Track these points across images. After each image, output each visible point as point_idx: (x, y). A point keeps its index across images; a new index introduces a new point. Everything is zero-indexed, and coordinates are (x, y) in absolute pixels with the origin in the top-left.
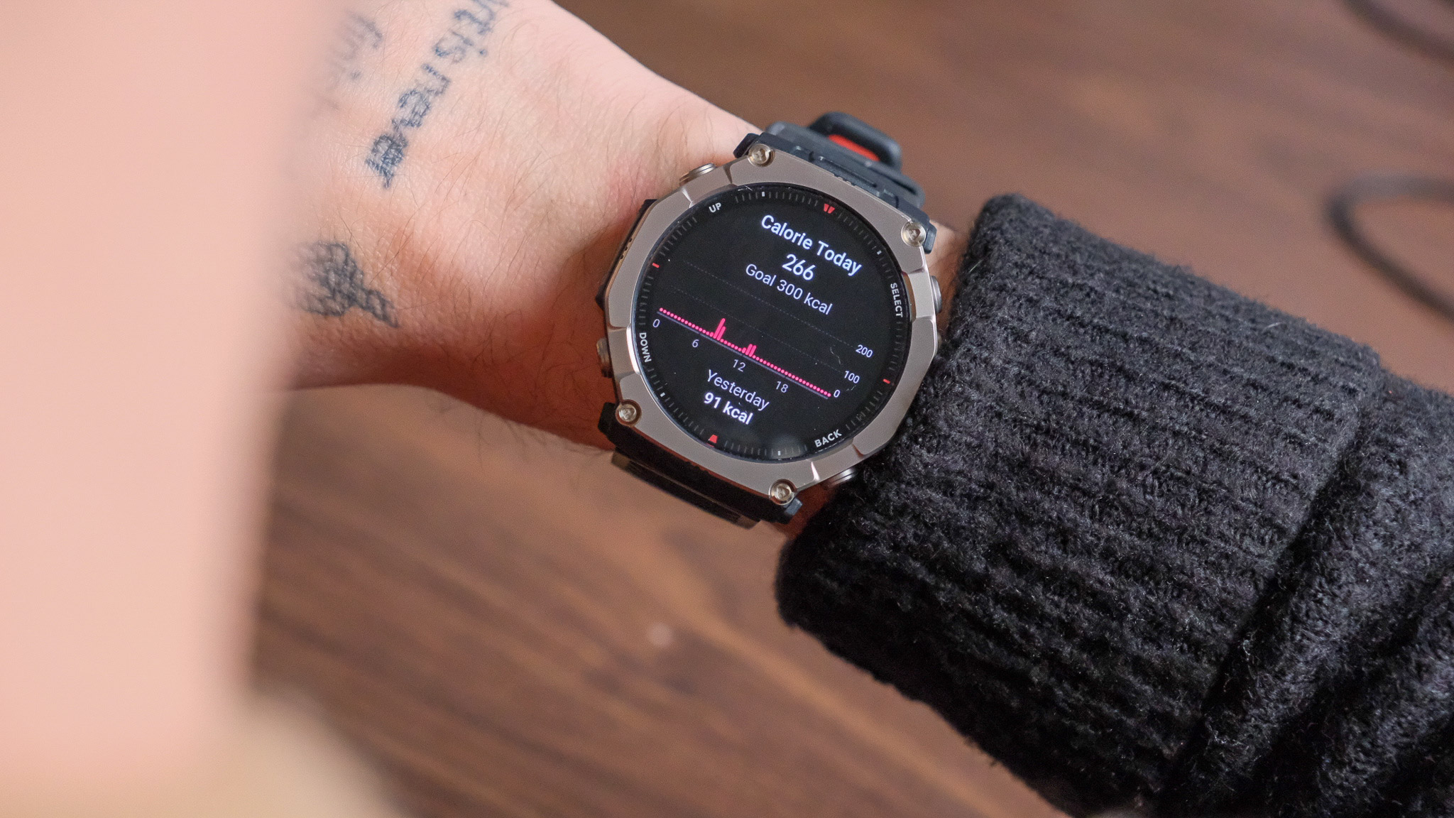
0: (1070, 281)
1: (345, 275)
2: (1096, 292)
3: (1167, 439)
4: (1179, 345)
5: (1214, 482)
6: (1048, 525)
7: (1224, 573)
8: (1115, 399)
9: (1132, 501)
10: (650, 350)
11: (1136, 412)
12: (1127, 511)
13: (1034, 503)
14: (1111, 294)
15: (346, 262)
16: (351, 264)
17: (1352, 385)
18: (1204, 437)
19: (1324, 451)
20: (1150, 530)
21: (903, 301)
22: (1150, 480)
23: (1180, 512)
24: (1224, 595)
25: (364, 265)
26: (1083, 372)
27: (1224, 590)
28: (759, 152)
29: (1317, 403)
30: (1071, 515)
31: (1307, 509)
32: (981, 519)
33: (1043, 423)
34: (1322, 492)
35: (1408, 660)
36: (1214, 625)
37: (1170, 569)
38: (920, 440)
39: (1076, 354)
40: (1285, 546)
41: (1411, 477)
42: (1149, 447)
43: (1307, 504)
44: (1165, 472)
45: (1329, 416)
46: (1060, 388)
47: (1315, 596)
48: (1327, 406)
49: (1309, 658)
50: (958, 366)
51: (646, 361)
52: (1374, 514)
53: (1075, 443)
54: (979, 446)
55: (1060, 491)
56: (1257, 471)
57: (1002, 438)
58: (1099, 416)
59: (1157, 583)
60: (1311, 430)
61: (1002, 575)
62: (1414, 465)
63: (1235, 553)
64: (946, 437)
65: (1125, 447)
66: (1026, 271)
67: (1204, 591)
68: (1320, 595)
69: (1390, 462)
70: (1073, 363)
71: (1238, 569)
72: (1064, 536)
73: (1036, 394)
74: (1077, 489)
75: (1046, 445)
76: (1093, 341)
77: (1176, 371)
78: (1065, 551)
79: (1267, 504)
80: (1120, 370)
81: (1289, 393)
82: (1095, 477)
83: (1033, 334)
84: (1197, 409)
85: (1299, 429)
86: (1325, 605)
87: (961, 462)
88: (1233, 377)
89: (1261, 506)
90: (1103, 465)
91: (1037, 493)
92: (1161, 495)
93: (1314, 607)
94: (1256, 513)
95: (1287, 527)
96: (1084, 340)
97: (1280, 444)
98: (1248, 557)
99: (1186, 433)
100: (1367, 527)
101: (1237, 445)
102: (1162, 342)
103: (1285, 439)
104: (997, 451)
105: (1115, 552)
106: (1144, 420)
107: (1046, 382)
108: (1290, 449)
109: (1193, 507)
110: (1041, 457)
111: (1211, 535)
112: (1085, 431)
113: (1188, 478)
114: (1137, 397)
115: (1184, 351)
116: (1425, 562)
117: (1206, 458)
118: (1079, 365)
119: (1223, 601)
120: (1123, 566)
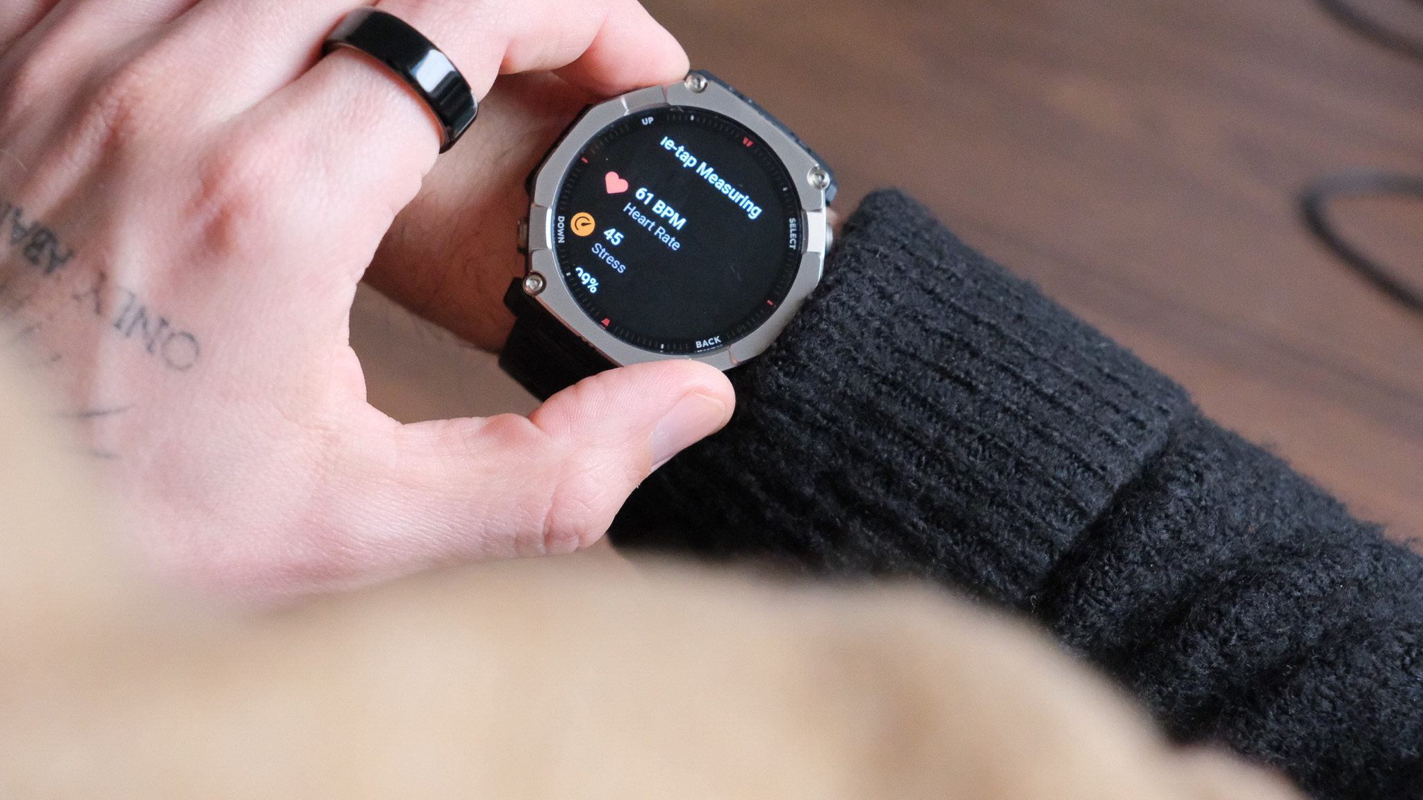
0: (935, 263)
2: (958, 279)
3: (997, 412)
4: (1021, 337)
5: (1032, 458)
6: (877, 464)
7: (1026, 539)
8: (958, 368)
9: (957, 459)
10: (564, 232)
11: (974, 383)
12: (950, 465)
13: (869, 443)
14: (969, 283)
17: (1165, 407)
18: (1030, 418)
19: (1133, 453)
20: (967, 487)
21: (798, 236)
22: (975, 444)
23: (996, 476)
24: (1021, 558)
26: (934, 340)
27: (1023, 553)
28: (696, 81)
29: (1133, 412)
30: (900, 459)
31: (1109, 499)
32: (819, 447)
34: (1124, 487)
35: (1177, 636)
36: (1008, 584)
37: (978, 525)
38: (780, 363)
39: (931, 324)
40: (1083, 527)
41: (1205, 487)
42: (980, 415)
43: (1110, 496)
44: (990, 440)
45: (1142, 426)
46: (911, 350)
47: (1103, 567)
48: (1141, 417)
49: (1088, 624)
51: (559, 242)
52: (1168, 508)
53: (915, 398)
54: (831, 383)
55: (894, 437)
56: (1071, 457)
57: (852, 380)
58: (941, 380)
59: (964, 537)
60: (1124, 433)
61: (827, 503)
62: (1210, 477)
63: (1039, 523)
64: (804, 367)
65: (959, 411)
66: (898, 245)
67: (1005, 550)
68: (1107, 568)
69: (1188, 470)
70: (926, 331)
71: (1039, 538)
72: (889, 477)
73: (889, 349)
74: (910, 437)
75: (889, 394)
76: (947, 317)
77: (1016, 357)
78: (888, 491)
79: (1075, 486)
80: (968, 345)
81: (1110, 399)
82: (927, 430)
83: (897, 297)
84: (1028, 393)
85: (1115, 429)
86: (1110, 578)
87: (812, 392)
88: (1063, 375)
89: (1069, 488)
90: (936, 422)
91: (873, 434)
92: (983, 459)
93: (1100, 577)
94: (1063, 493)
95: (1088, 510)
96: (940, 313)
97: (1095, 439)
98: (1049, 529)
99: (1015, 410)
100: (1160, 518)
101: (1057, 430)
102: (1006, 332)
103: (1100, 435)
104: (845, 392)
105: (932, 501)
106: (980, 391)
107: (901, 341)
108: (1103, 445)
109: (1009, 475)
110: (883, 403)
111: (1020, 503)
112: (926, 391)
113: (1009, 450)
114: (977, 370)
115: (1025, 343)
116: (1205, 562)
117: (1027, 435)
118: (931, 334)
119: (1020, 563)
120: (937, 515)
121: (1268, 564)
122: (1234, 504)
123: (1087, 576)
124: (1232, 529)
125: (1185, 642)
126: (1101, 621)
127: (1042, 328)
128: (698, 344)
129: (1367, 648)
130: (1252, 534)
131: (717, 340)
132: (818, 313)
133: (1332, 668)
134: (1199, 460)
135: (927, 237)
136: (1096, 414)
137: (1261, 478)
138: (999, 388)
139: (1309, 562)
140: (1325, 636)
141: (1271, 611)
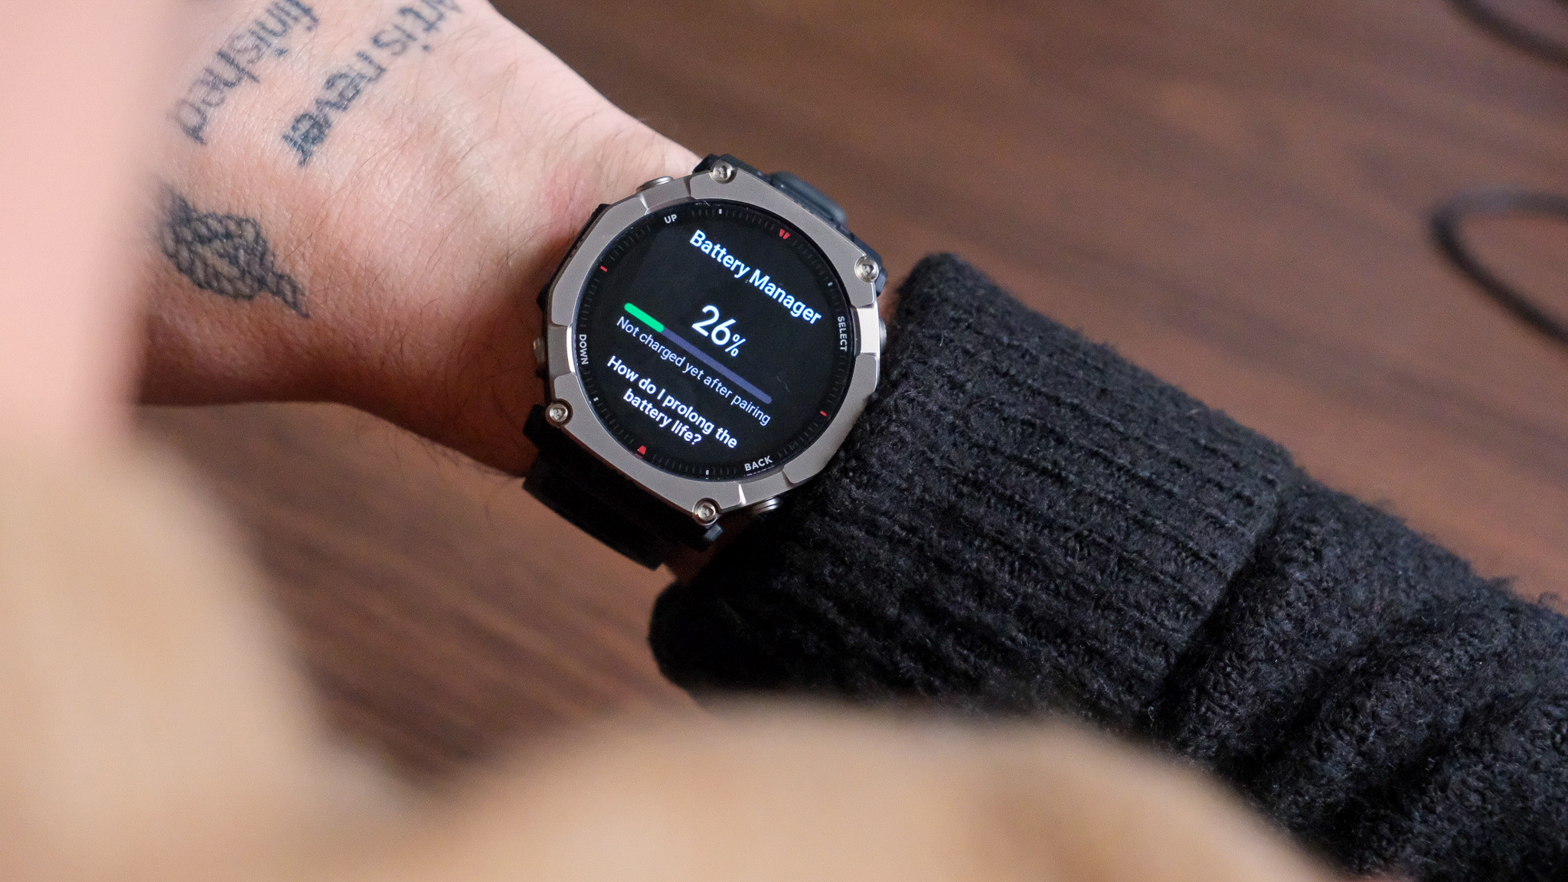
0: (1005, 340)
1: (255, 255)
2: (1031, 354)
3: (1092, 504)
4: (1108, 415)
5: (1136, 552)
6: (966, 576)
7: (1137, 643)
8: (1044, 459)
9: (1053, 562)
10: (588, 352)
11: (1064, 474)
12: (1046, 568)
13: (954, 553)
14: (1044, 359)
15: (257, 242)
16: (262, 243)
17: (1270, 476)
18: (1128, 507)
19: (1243, 535)
20: (1067, 592)
21: (849, 336)
22: (1071, 543)
23: (1099, 577)
24: (1134, 666)
25: (276, 246)
26: (1014, 429)
27: (1136, 659)
28: (721, 169)
29: (1238, 489)
30: (991, 567)
31: (1223, 589)
32: (901, 562)
33: (971, 475)
34: (1238, 575)
35: (1309, 738)
36: (1122, 696)
37: (1083, 633)
38: (851, 474)
39: (1010, 411)
40: (1198, 623)
41: (1325, 566)
42: (1074, 510)
43: (1223, 585)
45: (1249, 503)
46: (991, 443)
47: (1224, 669)
48: (1247, 493)
49: (1213, 733)
50: (896, 405)
51: (583, 363)
52: (1287, 595)
53: (1001, 497)
54: (907, 490)
55: (982, 544)
56: (1177, 547)
57: (929, 484)
59: (1069, 647)
60: (1231, 513)
61: (915, 622)
62: (1329, 554)
63: (1150, 624)
64: (877, 476)
65: (1050, 507)
66: (963, 326)
67: (1116, 658)
68: (1229, 670)
69: (1305, 548)
70: (1005, 420)
72: (981, 588)
73: (967, 446)
74: (999, 543)
75: (971, 495)
77: (1106, 440)
78: (980, 604)
79: (1185, 579)
80: (1052, 431)
81: (1211, 475)
82: (1019, 533)
83: (969, 385)
84: (1123, 479)
85: (1221, 510)
86: (1234, 681)
87: (887, 504)
88: (1158, 453)
89: (1179, 581)
90: (1027, 523)
91: (959, 542)
92: (1082, 558)
93: (1222, 680)
94: (1173, 587)
95: (1202, 604)
96: (1018, 398)
97: (1201, 523)
98: (1162, 630)
99: (1111, 501)
100: (1280, 607)
101: (1160, 519)
102: (1092, 411)
103: (1206, 518)
104: (923, 497)
105: (1030, 610)
106: (1071, 483)
107: (978, 435)
108: (1210, 529)
109: (1112, 573)
110: (966, 507)
111: (1129, 605)
112: (1011, 488)
113: (1110, 546)
114: (1066, 459)
115: (1114, 422)
116: (1331, 650)
117: (1128, 527)
118: (1011, 422)
119: (1133, 671)
120: (1037, 625)
121: (1400, 646)
122: (1357, 581)
123: (1207, 681)
124: (1355, 610)
125: (1319, 744)
126: (1227, 727)
127: (1128, 402)
128: (748, 467)
129: (1513, 728)
130: (1378, 613)
131: (767, 460)
132: (886, 414)
133: (1479, 757)
134: (1315, 534)
135: (992, 310)
136: (1200, 496)
137: (1380, 547)
138: (1092, 477)
139: (1444, 639)
140: (1466, 719)
141: (1409, 700)
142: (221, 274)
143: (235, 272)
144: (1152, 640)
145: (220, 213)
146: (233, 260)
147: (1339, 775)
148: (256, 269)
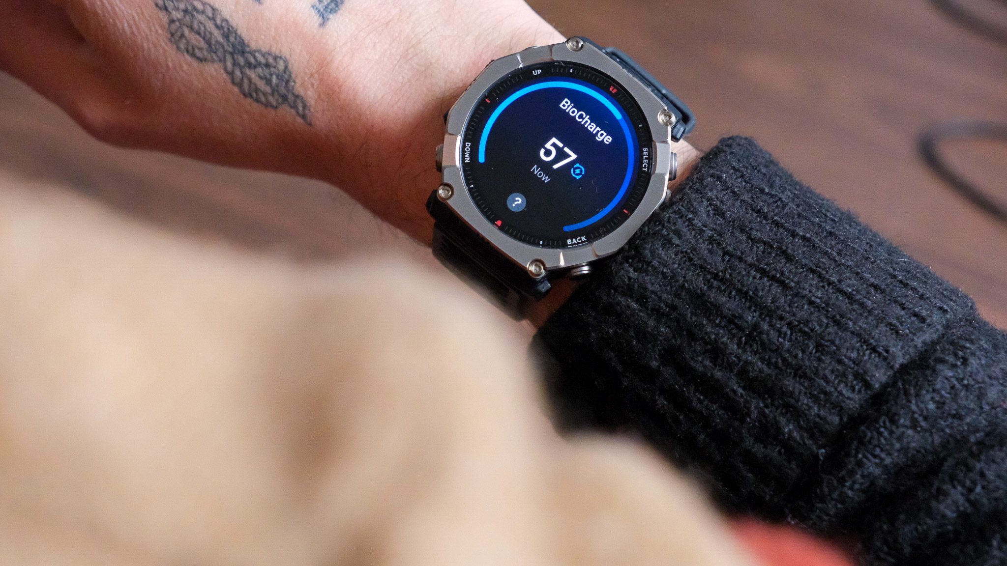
1: (283, 80)
2: (782, 202)
3: (804, 304)
5: (829, 341)
6: (706, 343)
7: (821, 404)
8: (775, 270)
9: (769, 340)
10: (470, 155)
11: (787, 281)
12: (763, 344)
13: (701, 326)
15: (285, 71)
16: (288, 73)
17: (945, 307)
18: (830, 310)
19: (912, 340)
20: (776, 362)
21: (649, 161)
22: (785, 329)
23: (800, 355)
24: (817, 420)
25: (297, 76)
26: (758, 248)
27: (818, 416)
28: (575, 43)
29: (917, 309)
30: (725, 339)
31: (889, 375)
32: (663, 329)
33: (721, 274)
34: (902, 366)
35: (931, 485)
36: (806, 439)
37: (783, 392)
38: (630, 261)
39: (756, 234)
40: (868, 396)
41: (969, 369)
42: (789, 306)
43: (890, 373)
45: (923, 320)
46: (739, 253)
47: (878, 429)
48: (924, 313)
52: (935, 384)
53: (739, 291)
55: (720, 322)
56: (860, 341)
57: (690, 277)
59: (773, 401)
60: (907, 325)
61: (668, 372)
62: (973, 361)
63: (831, 392)
64: (649, 264)
65: (772, 302)
66: (739, 174)
67: (804, 413)
68: (882, 430)
70: (752, 239)
72: (716, 353)
73: (720, 253)
74: (732, 321)
75: (719, 288)
76: (770, 230)
77: (823, 263)
78: (715, 365)
79: (862, 364)
80: (784, 252)
81: (899, 299)
82: (748, 318)
84: (831, 290)
85: (899, 322)
86: (885, 438)
87: (656, 285)
88: (861, 278)
89: (857, 365)
90: (755, 311)
91: (704, 319)
92: (790, 340)
93: (876, 437)
94: (853, 368)
95: (872, 383)
97: (883, 328)
98: (840, 397)
99: (818, 303)
100: (928, 391)
101: (851, 320)
102: (818, 244)
103: (887, 325)
104: (684, 285)
105: (748, 372)
106: (791, 288)
107: (729, 247)
108: (888, 333)
110: (713, 295)
111: (818, 376)
112: (748, 285)
113: (811, 334)
114: (790, 271)
116: (963, 428)
117: (827, 324)
118: (756, 242)
119: (815, 423)
120: (752, 384)
122: (992, 385)
123: (865, 436)
125: (939, 490)
126: (877, 471)
128: (569, 242)
131: (583, 238)
134: (967, 348)
135: (764, 170)
136: (885, 309)
138: (807, 286)
142: (260, 90)
143: (268, 89)
144: (832, 403)
145: (264, 50)
146: (268, 82)
147: (950, 514)
148: (283, 90)
